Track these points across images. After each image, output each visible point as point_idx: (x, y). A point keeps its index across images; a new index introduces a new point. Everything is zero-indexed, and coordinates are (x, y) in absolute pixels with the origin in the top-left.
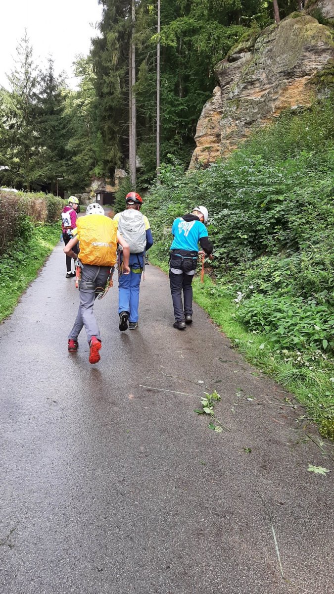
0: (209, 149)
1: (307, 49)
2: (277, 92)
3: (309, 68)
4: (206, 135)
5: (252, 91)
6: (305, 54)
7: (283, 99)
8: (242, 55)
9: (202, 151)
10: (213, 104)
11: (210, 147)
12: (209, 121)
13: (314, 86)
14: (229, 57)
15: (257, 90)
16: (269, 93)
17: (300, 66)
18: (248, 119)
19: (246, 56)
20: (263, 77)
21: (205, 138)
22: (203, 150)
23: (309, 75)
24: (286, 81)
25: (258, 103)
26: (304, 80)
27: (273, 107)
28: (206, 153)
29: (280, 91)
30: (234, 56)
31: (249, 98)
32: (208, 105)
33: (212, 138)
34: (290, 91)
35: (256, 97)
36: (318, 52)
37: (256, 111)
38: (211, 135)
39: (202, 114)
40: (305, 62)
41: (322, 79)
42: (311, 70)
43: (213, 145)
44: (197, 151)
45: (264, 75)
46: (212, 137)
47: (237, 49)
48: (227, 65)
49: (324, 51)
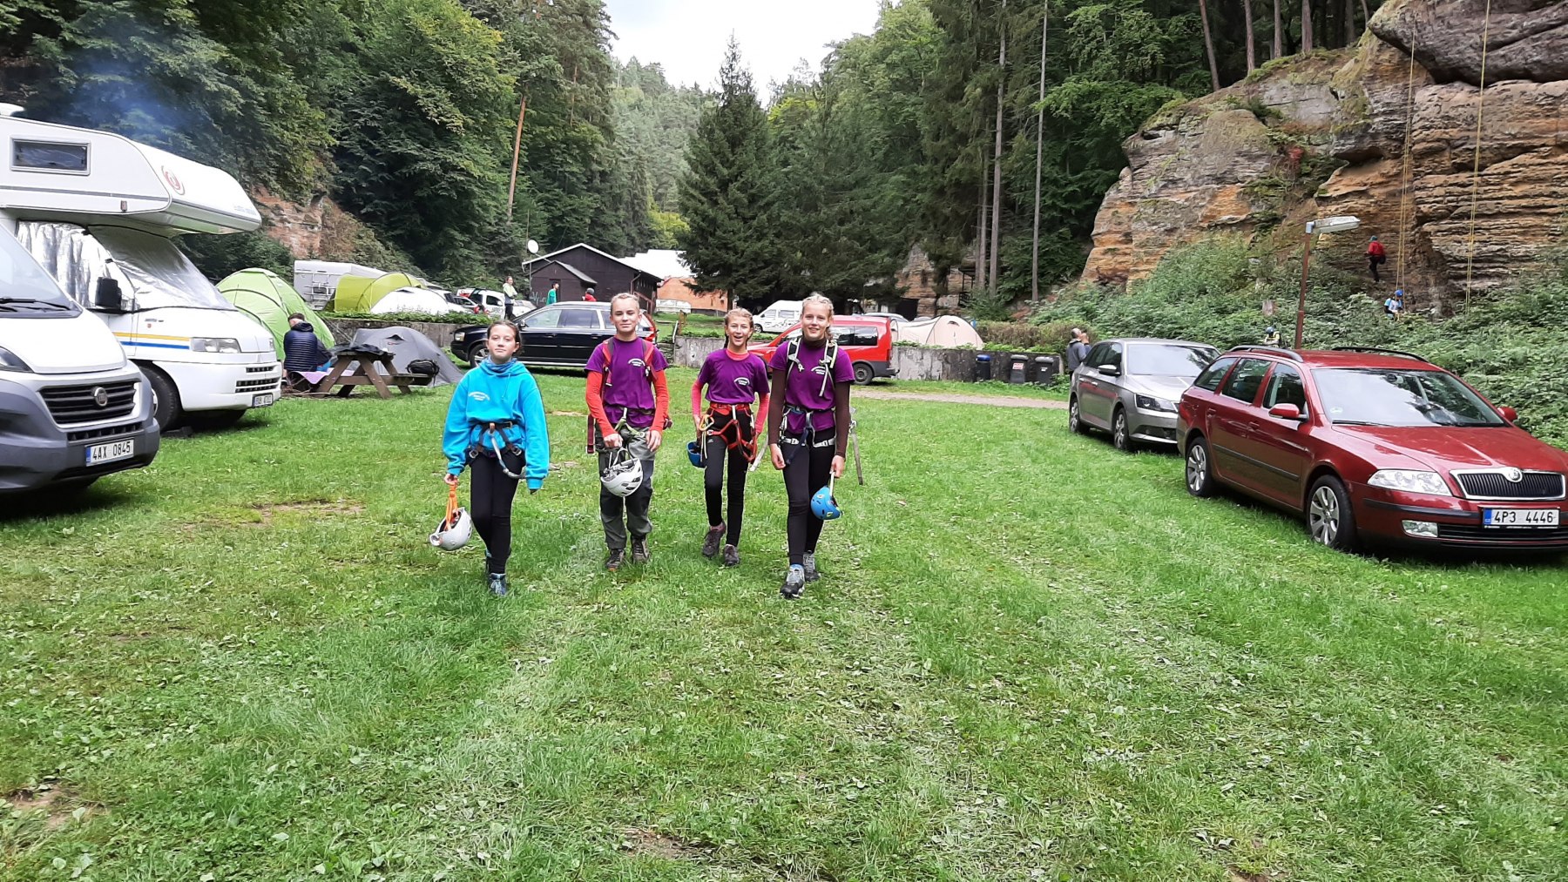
0: (1113, 251)
1: (1239, 154)
2: (1204, 199)
3: (1241, 175)
4: (1109, 232)
5: (1174, 191)
6: (1237, 159)
7: (1212, 207)
8: (1161, 132)
9: (1103, 254)
10: (1119, 191)
11: (1114, 249)
12: (1113, 214)
13: (1247, 197)
14: (1144, 132)
15: (1181, 190)
16: (1195, 198)
17: (1231, 171)
18: (1169, 226)
19: (1166, 136)
20: (1188, 177)
21: (1108, 236)
22: (1106, 252)
23: (1242, 182)
24: (1215, 186)
25: (1181, 207)
26: (1237, 188)
27: (1200, 214)
28: (1109, 257)
29: (1208, 199)
30: (1152, 132)
31: (1170, 199)
32: (1111, 193)
33: (1118, 237)
34: (1219, 199)
35: (1180, 199)
36: (1253, 158)
37: (1179, 216)
38: (1118, 232)
39: (1104, 203)
40: (1237, 168)
41: (1256, 190)
42: (1244, 177)
43: (1118, 246)
44: (1096, 252)
45: (1189, 175)
46: (1119, 235)
47: (1155, 125)
48: (1141, 143)
49: (1259, 157)
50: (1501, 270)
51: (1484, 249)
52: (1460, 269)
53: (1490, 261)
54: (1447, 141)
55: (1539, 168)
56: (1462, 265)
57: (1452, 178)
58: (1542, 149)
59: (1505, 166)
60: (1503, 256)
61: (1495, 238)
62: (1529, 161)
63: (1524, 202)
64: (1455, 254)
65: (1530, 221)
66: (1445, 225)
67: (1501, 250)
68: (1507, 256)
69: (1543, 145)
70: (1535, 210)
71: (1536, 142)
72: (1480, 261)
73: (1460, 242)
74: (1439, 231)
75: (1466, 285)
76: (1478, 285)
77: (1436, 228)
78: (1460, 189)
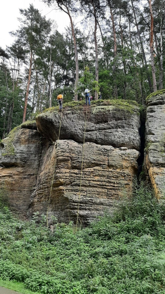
50: (91, 207)
51: (84, 198)
52: (75, 205)
53: (86, 203)
54: (71, 158)
55: (103, 172)
56: (76, 204)
57: (72, 171)
58: (104, 166)
59: (92, 169)
60: (91, 202)
61: (88, 195)
62: (99, 169)
63: (98, 183)
64: (74, 199)
65: (100, 190)
66: (69, 187)
67: (91, 199)
68: (93, 202)
69: (104, 165)
70: (102, 186)
71: (102, 163)
72: (82, 203)
73: (76, 195)
74: (67, 190)
75: (77, 212)
76: (82, 213)
77: (66, 188)
78: (75, 175)
